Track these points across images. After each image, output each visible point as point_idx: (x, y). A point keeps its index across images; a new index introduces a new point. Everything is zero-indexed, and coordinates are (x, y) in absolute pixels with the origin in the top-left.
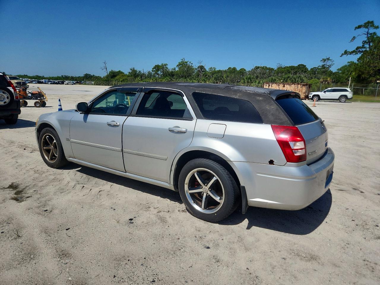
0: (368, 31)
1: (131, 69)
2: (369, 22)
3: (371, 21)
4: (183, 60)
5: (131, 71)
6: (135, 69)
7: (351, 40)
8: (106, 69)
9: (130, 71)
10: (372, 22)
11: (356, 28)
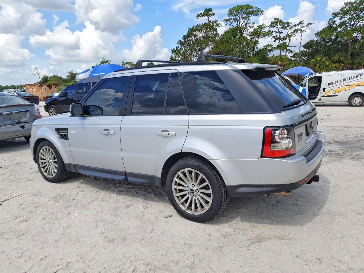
1: (69, 73)
2: (205, 10)
5: (69, 74)
6: (74, 72)
9: (68, 74)
11: (198, 16)
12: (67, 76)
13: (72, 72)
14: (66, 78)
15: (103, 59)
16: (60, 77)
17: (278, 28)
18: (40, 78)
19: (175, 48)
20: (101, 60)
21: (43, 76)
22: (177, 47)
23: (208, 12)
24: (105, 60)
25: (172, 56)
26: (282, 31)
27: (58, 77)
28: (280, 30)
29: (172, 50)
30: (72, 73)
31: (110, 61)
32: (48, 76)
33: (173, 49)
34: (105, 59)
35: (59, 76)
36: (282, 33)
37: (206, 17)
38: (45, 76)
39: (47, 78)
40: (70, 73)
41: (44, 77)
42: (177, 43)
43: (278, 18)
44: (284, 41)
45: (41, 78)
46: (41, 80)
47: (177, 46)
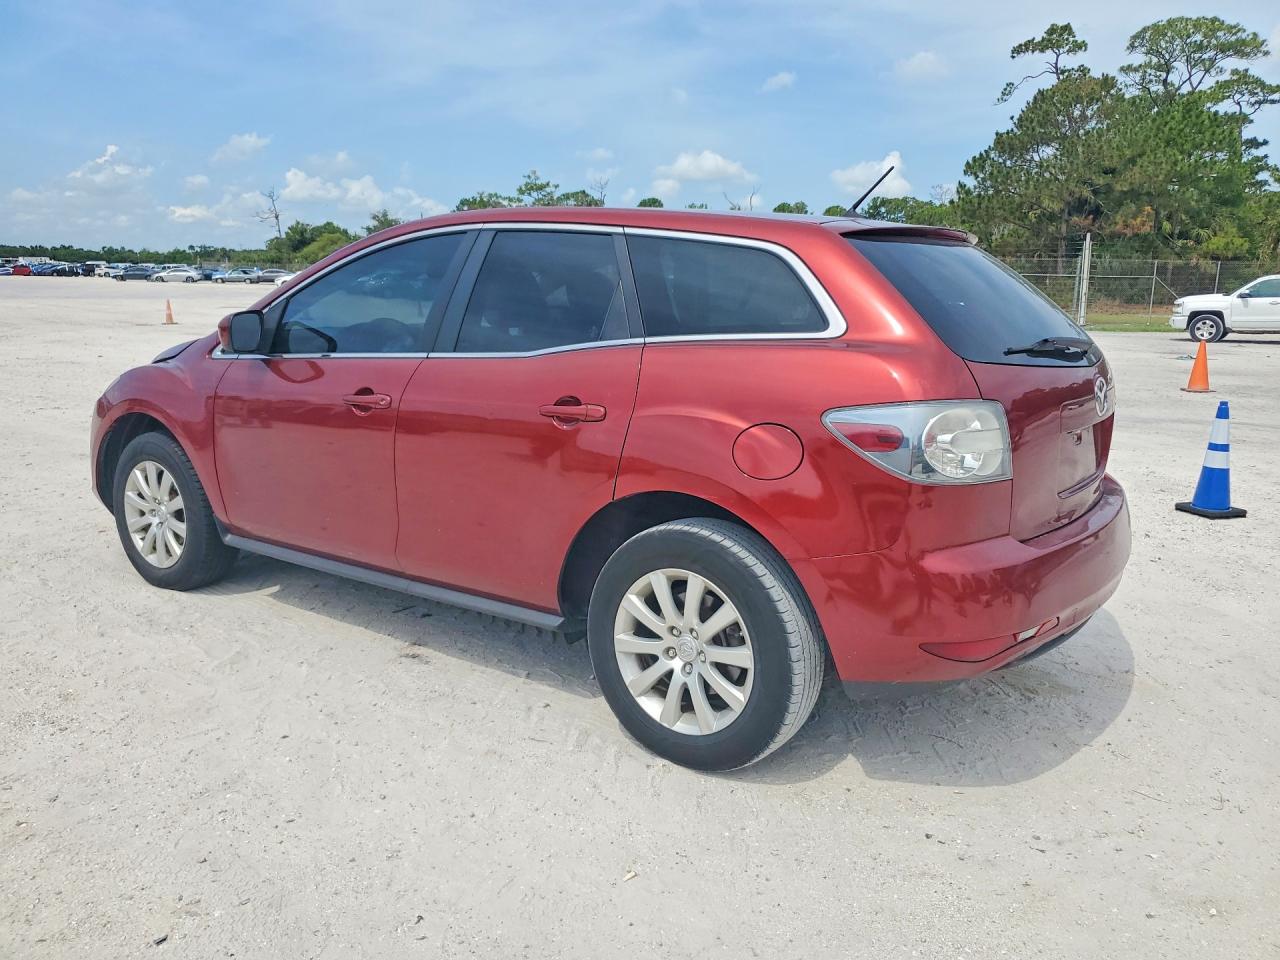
0: (1056, 64)
1: (375, 217)
2: (1052, 30)
3: (1061, 23)
4: (533, 177)
5: (376, 223)
6: (390, 217)
7: (999, 95)
8: (277, 217)
9: (372, 223)
10: (1067, 28)
11: (1018, 50)
12: (368, 229)
13: (385, 215)
14: (364, 234)
15: (529, 177)
16: (345, 232)
17: (1239, 103)
18: (279, 230)
20: (522, 182)
21: (293, 223)
23: (1058, 37)
24: (539, 182)
25: (962, 186)
26: (1251, 117)
27: (335, 230)
28: (1247, 110)
30: (386, 219)
31: (557, 186)
32: (307, 225)
34: (536, 179)
35: (342, 227)
36: (1252, 121)
37: (1050, 55)
38: (298, 223)
39: (306, 230)
40: (379, 220)
41: (293, 229)
43: (1247, 70)
44: (1259, 152)
45: (285, 229)
46: (284, 236)
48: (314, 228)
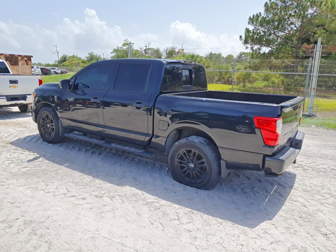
8: (58, 53)
12: (87, 57)
13: (92, 53)
14: (86, 59)
15: (125, 41)
16: (80, 58)
18: (58, 57)
19: (255, 14)
21: (62, 55)
22: (257, 15)
27: (77, 58)
29: (250, 18)
30: (92, 55)
32: (67, 56)
33: (252, 17)
34: (128, 41)
35: (79, 56)
38: (64, 55)
40: (90, 55)
41: (63, 57)
42: (264, 4)
45: (60, 57)
46: (60, 59)
47: (258, 13)
48: (69, 57)
